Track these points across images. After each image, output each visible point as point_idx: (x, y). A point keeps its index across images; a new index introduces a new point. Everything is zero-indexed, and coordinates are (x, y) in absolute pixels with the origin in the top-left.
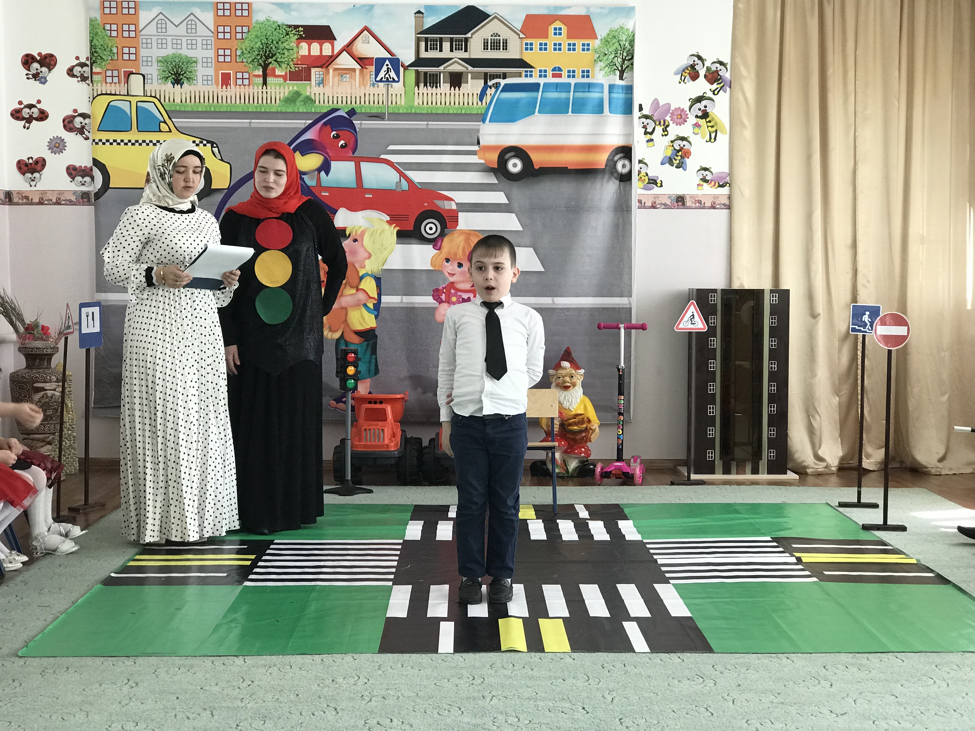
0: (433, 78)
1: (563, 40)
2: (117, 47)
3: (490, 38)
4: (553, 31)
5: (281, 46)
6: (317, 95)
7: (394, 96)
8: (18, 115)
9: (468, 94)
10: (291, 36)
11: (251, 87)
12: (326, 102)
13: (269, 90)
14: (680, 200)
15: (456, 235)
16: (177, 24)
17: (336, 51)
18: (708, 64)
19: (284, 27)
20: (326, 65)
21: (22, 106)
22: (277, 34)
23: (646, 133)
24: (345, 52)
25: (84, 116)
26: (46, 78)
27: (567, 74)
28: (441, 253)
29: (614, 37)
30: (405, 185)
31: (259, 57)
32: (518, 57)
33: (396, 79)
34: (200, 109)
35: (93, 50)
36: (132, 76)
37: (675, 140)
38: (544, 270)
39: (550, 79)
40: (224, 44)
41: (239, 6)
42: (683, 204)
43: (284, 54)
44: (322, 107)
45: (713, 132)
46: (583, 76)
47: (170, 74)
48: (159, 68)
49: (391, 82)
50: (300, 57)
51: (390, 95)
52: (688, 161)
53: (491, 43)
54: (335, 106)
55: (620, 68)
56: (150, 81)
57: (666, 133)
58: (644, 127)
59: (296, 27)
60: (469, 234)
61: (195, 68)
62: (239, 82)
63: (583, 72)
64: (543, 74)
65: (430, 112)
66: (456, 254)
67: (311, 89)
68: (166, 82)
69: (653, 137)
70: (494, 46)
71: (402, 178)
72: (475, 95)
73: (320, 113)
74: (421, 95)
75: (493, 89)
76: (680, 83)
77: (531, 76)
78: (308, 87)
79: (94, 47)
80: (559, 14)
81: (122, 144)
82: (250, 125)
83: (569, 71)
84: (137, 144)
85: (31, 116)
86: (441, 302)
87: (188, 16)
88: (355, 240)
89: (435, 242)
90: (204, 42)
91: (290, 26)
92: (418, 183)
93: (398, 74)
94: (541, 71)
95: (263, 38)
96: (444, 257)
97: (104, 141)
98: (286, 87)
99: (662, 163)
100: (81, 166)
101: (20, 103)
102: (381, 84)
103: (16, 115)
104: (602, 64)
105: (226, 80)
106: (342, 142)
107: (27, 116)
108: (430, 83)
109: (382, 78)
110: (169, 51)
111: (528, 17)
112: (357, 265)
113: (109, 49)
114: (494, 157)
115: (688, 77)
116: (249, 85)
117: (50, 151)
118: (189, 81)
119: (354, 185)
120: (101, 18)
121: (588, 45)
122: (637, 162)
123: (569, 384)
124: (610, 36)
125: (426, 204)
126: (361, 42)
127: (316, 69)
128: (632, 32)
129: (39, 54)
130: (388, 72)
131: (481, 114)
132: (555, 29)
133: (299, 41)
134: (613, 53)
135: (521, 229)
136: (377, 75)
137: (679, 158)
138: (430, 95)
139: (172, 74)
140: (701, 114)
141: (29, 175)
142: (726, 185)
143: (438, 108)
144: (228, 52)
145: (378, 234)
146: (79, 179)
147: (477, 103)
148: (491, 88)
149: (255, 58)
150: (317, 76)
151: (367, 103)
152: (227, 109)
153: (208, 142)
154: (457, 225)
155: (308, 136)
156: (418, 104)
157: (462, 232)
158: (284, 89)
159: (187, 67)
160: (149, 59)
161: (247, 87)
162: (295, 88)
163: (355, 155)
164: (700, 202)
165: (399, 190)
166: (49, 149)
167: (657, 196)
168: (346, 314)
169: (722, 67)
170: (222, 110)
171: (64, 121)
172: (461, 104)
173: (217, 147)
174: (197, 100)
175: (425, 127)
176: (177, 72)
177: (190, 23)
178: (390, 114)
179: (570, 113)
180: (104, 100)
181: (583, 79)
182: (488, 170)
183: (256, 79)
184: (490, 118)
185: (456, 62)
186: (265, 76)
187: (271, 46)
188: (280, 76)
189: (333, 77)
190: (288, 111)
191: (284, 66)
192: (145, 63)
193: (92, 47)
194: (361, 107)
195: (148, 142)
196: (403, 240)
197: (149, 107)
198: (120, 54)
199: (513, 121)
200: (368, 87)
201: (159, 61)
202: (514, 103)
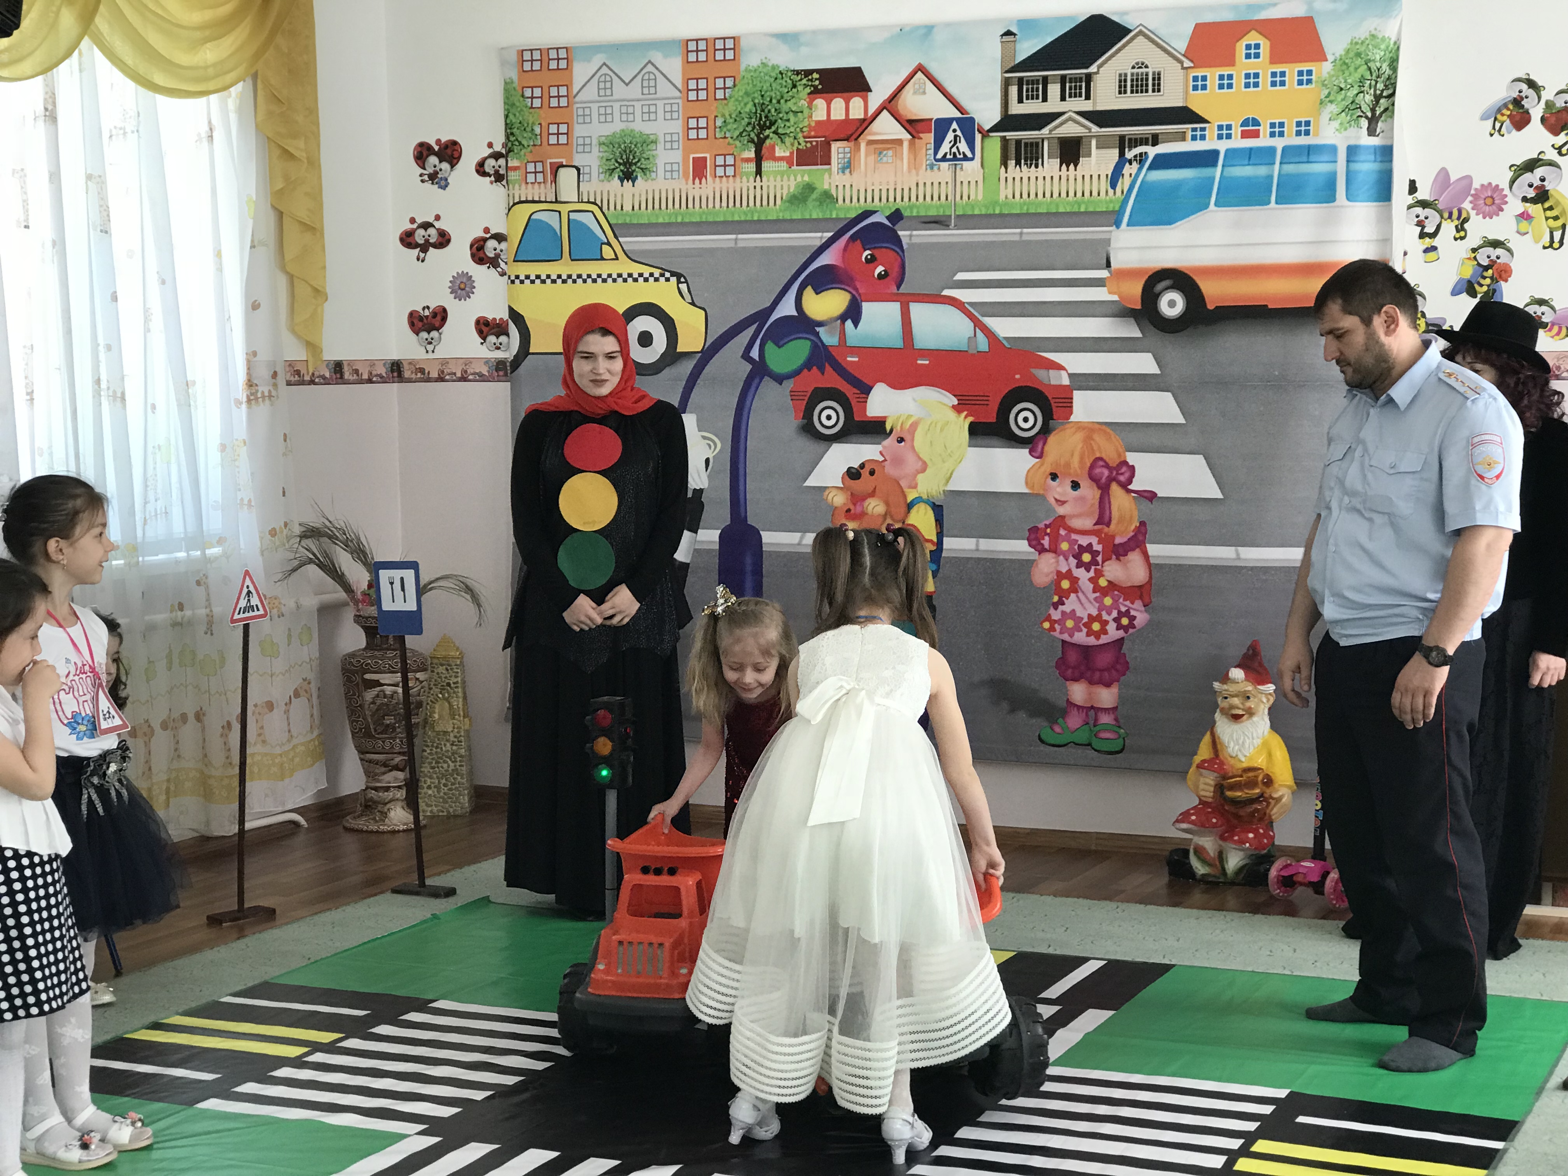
0: (1031, 150)
1: (1263, 66)
2: (540, 124)
3: (1129, 72)
4: (1244, 52)
6: (841, 188)
7: (965, 184)
8: (410, 240)
9: (1091, 176)
10: (800, 88)
11: (738, 179)
12: (855, 199)
13: (765, 184)
15: (1069, 432)
16: (627, 81)
17: (871, 111)
18: (1548, 95)
19: (789, 74)
20: (855, 136)
21: (415, 226)
22: (778, 87)
23: (1422, 235)
24: (885, 112)
25: (500, 238)
26: (446, 180)
27: (1269, 130)
28: (1042, 465)
29: (1358, 55)
30: (983, 344)
31: (749, 128)
32: (1181, 105)
33: (969, 155)
34: (661, 220)
35: (508, 131)
36: (562, 171)
37: (1480, 247)
38: (1219, 495)
39: (1238, 142)
40: (697, 110)
41: (719, 45)
43: (788, 120)
44: (849, 209)
45: (1557, 229)
46: (1298, 133)
47: (617, 165)
48: (601, 154)
49: (960, 160)
50: (813, 124)
51: (958, 184)
53: (1132, 80)
54: (870, 206)
55: (1369, 114)
56: (587, 177)
57: (1462, 234)
58: (1420, 224)
59: (808, 73)
61: (654, 153)
62: (720, 171)
63: (1299, 124)
64: (1224, 132)
65: (1024, 211)
66: (1068, 465)
67: (830, 178)
68: (610, 178)
69: (1436, 242)
70: (1137, 86)
71: (977, 330)
72: (1103, 178)
73: (846, 219)
74: (1010, 180)
75: (1135, 165)
76: (1492, 135)
77: (1203, 138)
78: (826, 176)
80: (1256, 18)
81: (548, 281)
82: (736, 243)
83: (1273, 125)
84: (569, 281)
85: (427, 241)
86: (1041, 550)
87: (645, 66)
88: (901, 440)
90: (668, 108)
91: (798, 73)
92: (1005, 338)
93: (972, 146)
94: (1220, 127)
95: (756, 95)
96: (1049, 471)
97: (523, 277)
98: (792, 178)
99: (1455, 293)
100: (495, 319)
102: (944, 165)
103: (407, 240)
104: (1333, 108)
105: (699, 169)
106: (880, 269)
107: (421, 241)
108: (1026, 160)
109: (946, 154)
110: (616, 127)
111: (1199, 28)
112: (903, 483)
113: (529, 129)
114: (1136, 289)
115: (1508, 122)
116: (734, 176)
117: (453, 295)
118: (645, 175)
119: (899, 344)
120: (520, 78)
121: (1310, 73)
123: (1241, 712)
124: (1351, 54)
125: (1018, 376)
126: (912, 91)
127: (839, 144)
128: (1395, 43)
129: (438, 142)
130: (955, 142)
131: (1113, 212)
132: (1248, 47)
133: (812, 96)
134: (1356, 87)
135: (1182, 420)
136: (937, 148)
137: (1488, 281)
138: (1025, 180)
139: (620, 164)
140: (1533, 195)
141: (424, 335)
143: (1040, 204)
144: (703, 123)
145: (938, 430)
146: (492, 339)
147: (1107, 192)
148: (1131, 164)
149: (744, 130)
150: (841, 156)
151: (921, 198)
152: (701, 218)
153: (673, 274)
154: (1071, 413)
155: (825, 259)
156: (1006, 197)
157: (1080, 426)
158: (789, 180)
159: (642, 152)
160: (588, 141)
161: (731, 178)
162: (806, 178)
163: (902, 290)
165: (972, 351)
166: (451, 293)
170: (694, 220)
171: (472, 246)
172: (1079, 194)
173: (686, 282)
174: (657, 206)
175: (1017, 238)
176: (628, 159)
177: (646, 77)
178: (958, 217)
179: (1273, 203)
180: (524, 211)
181: (1299, 137)
182: (1123, 312)
183: (745, 165)
184: (1129, 219)
185: (1070, 119)
186: (759, 160)
187: (769, 107)
188: (781, 159)
189: (867, 155)
190: (795, 217)
191: (788, 140)
192: (580, 149)
193: (508, 126)
194: (911, 208)
195: (585, 277)
196: (979, 440)
197: (587, 219)
198: (545, 135)
199: (1170, 223)
200: (922, 171)
201: (602, 144)
202: (1174, 188)
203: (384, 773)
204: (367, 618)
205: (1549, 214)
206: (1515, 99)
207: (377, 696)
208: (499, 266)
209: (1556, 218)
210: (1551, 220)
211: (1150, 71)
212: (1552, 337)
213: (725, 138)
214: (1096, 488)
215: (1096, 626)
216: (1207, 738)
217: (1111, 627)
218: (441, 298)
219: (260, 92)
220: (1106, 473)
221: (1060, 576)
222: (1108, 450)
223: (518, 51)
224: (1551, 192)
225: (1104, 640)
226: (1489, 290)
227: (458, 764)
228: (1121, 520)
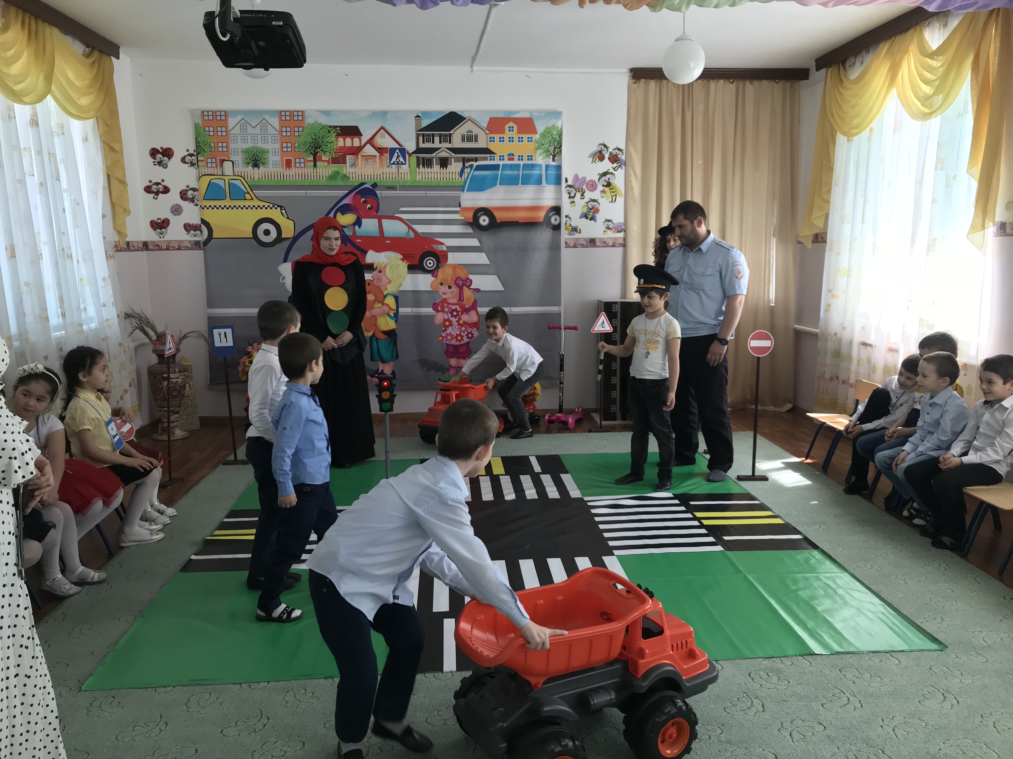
0: (429, 162)
1: (514, 134)
2: (213, 142)
3: (466, 134)
4: (508, 129)
5: (325, 140)
6: (351, 174)
7: (403, 174)
8: (149, 190)
9: (452, 172)
10: (332, 133)
11: (306, 168)
12: (357, 178)
13: (318, 171)
14: (592, 242)
16: (254, 127)
17: (362, 144)
18: (610, 150)
19: (327, 127)
20: (356, 154)
21: (152, 184)
22: (322, 132)
23: (570, 197)
24: (368, 144)
25: (194, 190)
27: (518, 158)
29: (549, 132)
30: (412, 235)
31: (310, 148)
32: (485, 147)
33: (404, 162)
34: (272, 184)
35: (197, 145)
36: (225, 163)
37: (589, 202)
38: (503, 290)
39: (506, 162)
40: (287, 139)
41: (295, 114)
42: (595, 244)
43: (327, 146)
44: (355, 182)
46: (528, 160)
47: (250, 161)
48: (243, 156)
49: (400, 164)
50: (338, 148)
51: (400, 173)
52: (598, 216)
53: (467, 137)
54: (363, 181)
55: (553, 154)
56: (237, 165)
58: (569, 193)
59: (335, 127)
61: (268, 156)
62: (298, 165)
63: (528, 156)
64: (502, 158)
65: (427, 185)
66: (447, 280)
68: (248, 166)
69: (574, 200)
70: (469, 139)
71: (409, 229)
72: (457, 173)
73: (353, 186)
74: (421, 173)
75: (469, 169)
77: (494, 160)
78: (345, 168)
80: (512, 117)
81: (220, 208)
83: (519, 156)
84: (230, 208)
85: (158, 191)
87: (262, 121)
88: (380, 272)
89: (433, 272)
90: (273, 138)
91: (331, 127)
92: (421, 233)
93: (405, 159)
94: (500, 156)
95: (313, 135)
96: (440, 282)
97: (208, 206)
98: (330, 169)
99: (580, 218)
101: (150, 182)
102: (394, 166)
103: (148, 189)
104: (540, 151)
105: (288, 164)
106: (369, 206)
107: (155, 191)
108: (427, 165)
109: (394, 162)
110: (249, 145)
111: (491, 119)
112: (382, 288)
113: (208, 144)
114: (470, 215)
118: (264, 165)
119: (379, 235)
120: (202, 122)
121: (532, 138)
122: (564, 217)
124: (546, 132)
125: (426, 247)
126: (379, 137)
127: (349, 156)
128: (560, 129)
129: (162, 148)
130: (398, 157)
131: (461, 186)
132: (509, 127)
133: (337, 136)
134: (548, 144)
135: (489, 263)
136: (391, 159)
138: (427, 173)
139: (252, 160)
141: (159, 230)
143: (433, 182)
144: (289, 145)
146: (192, 232)
147: (458, 178)
148: (467, 168)
149: (308, 149)
150: (350, 161)
151: (385, 179)
152: (290, 184)
153: (278, 206)
155: (346, 201)
156: (419, 179)
157: (451, 265)
158: (328, 170)
159: (262, 156)
160: (236, 150)
161: (303, 168)
162: (336, 169)
163: (378, 214)
164: (605, 242)
165: (407, 238)
166: (171, 213)
167: (577, 239)
168: (376, 320)
169: (620, 152)
170: (287, 185)
171: (181, 193)
172: (448, 179)
173: (285, 209)
174: (270, 178)
175: (424, 195)
176: (255, 159)
177: (263, 125)
178: (400, 186)
179: (520, 185)
180: (207, 179)
182: (466, 223)
183: (309, 163)
184: (468, 189)
185: (443, 150)
186: (315, 161)
187: (319, 140)
188: (325, 161)
189: (361, 161)
190: (332, 184)
191: (327, 154)
192: (233, 153)
193: (197, 143)
194: (381, 182)
195: (237, 207)
197: (238, 183)
198: (216, 147)
199: (482, 190)
200: (385, 168)
201: (242, 152)
202: (484, 178)
205: (611, 191)
207: (170, 383)
208: (194, 201)
209: (613, 192)
211: (474, 134)
213: (299, 151)
215: (459, 338)
217: (465, 338)
218: (165, 214)
219: (100, 122)
220: (461, 282)
221: (445, 320)
222: (461, 274)
223: (200, 111)
224: (612, 183)
225: (462, 342)
228: (467, 299)
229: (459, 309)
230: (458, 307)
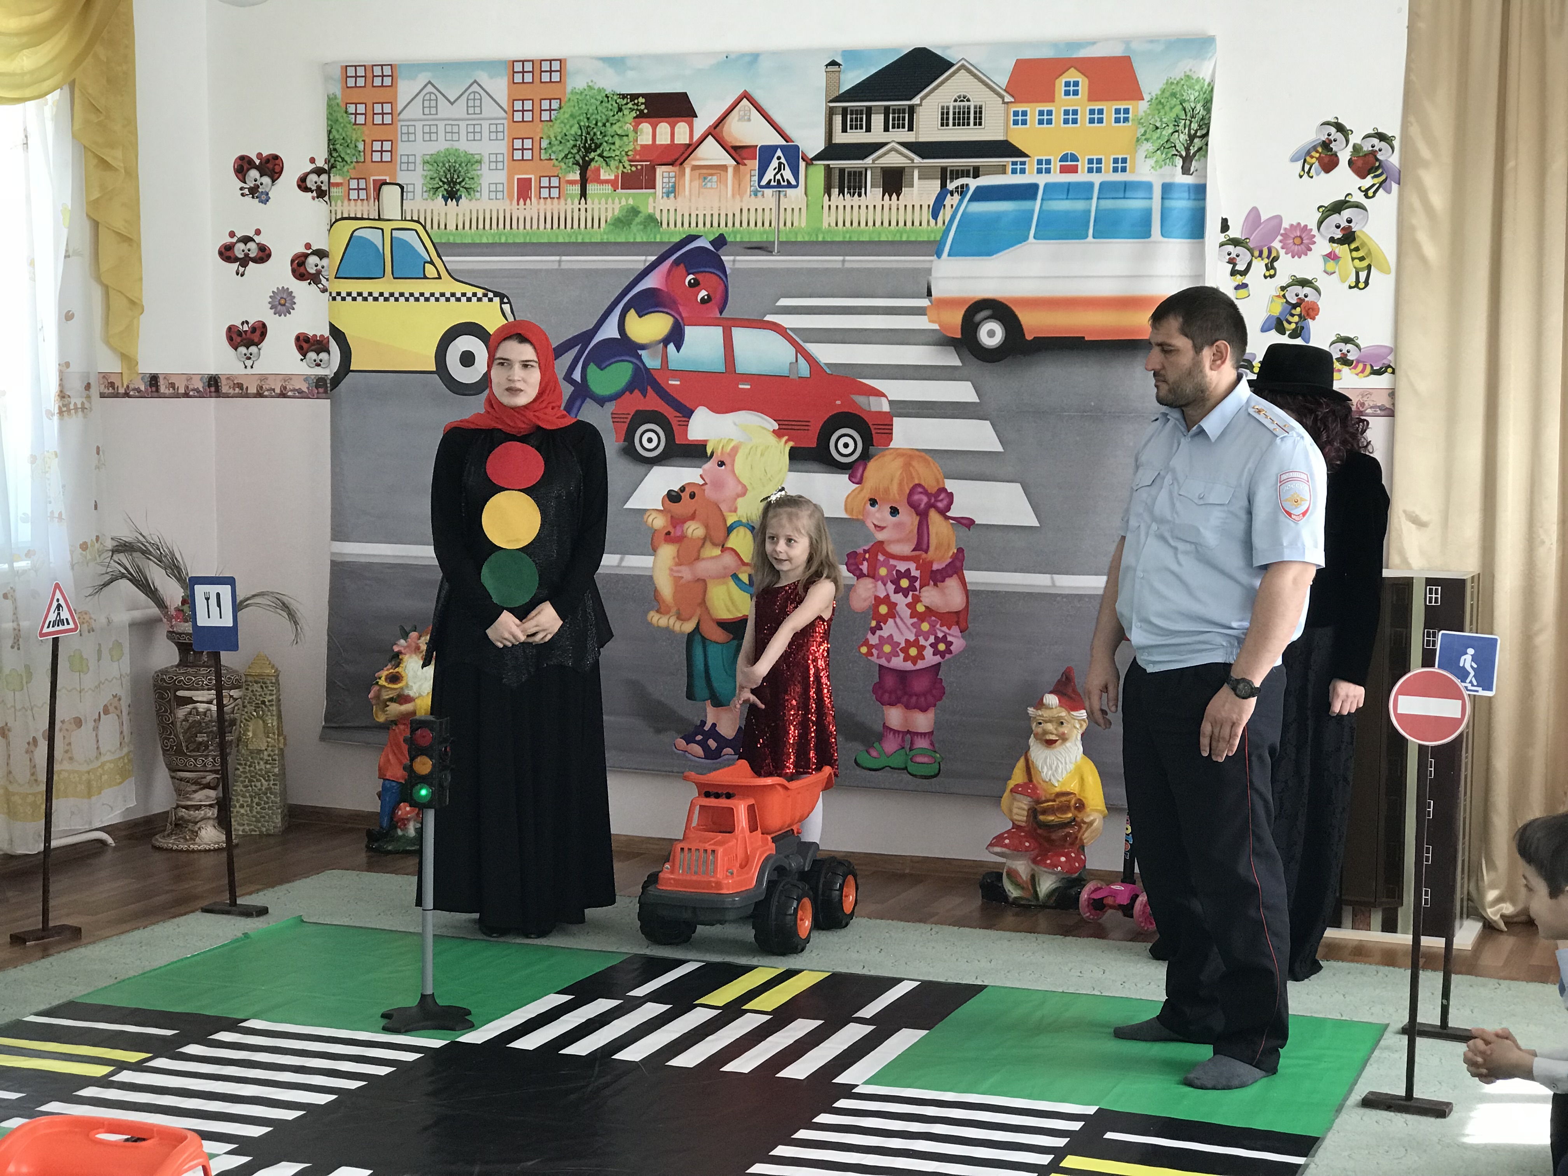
0: (855, 179)
1: (1081, 103)
3: (952, 104)
4: (1063, 89)
6: (665, 212)
7: (789, 211)
8: (229, 254)
9: (913, 206)
10: (626, 112)
11: (562, 201)
12: (679, 224)
13: (589, 206)
16: (452, 100)
17: (696, 137)
18: (1355, 139)
19: (615, 97)
20: (679, 162)
21: (234, 240)
22: (604, 111)
23: (1234, 273)
24: (710, 137)
25: (321, 254)
26: (267, 194)
27: (1087, 166)
28: (862, 490)
29: (1174, 95)
30: (804, 369)
31: (575, 151)
32: (1001, 138)
33: (793, 182)
34: (484, 240)
35: (331, 147)
36: (385, 188)
37: (1289, 286)
38: (1037, 524)
39: (1057, 177)
40: (523, 130)
41: (546, 66)
43: (614, 144)
44: (672, 234)
45: (1362, 269)
46: (1115, 170)
47: (441, 184)
48: (425, 173)
49: (784, 187)
50: (638, 148)
51: (782, 210)
52: (1313, 325)
53: (954, 113)
54: (693, 231)
55: (1184, 154)
56: (410, 195)
57: (1272, 272)
58: (1232, 261)
59: (634, 97)
60: (911, 457)
61: (479, 173)
62: (545, 193)
63: (1116, 161)
64: (1044, 167)
65: (847, 239)
66: (887, 491)
67: (654, 202)
68: (434, 197)
69: (1247, 280)
70: (959, 119)
71: (799, 356)
72: (925, 208)
73: (670, 243)
74: (833, 208)
75: (956, 197)
76: (1301, 177)
77: (1023, 171)
78: (651, 199)
79: (332, 142)
80: (1075, 56)
81: (370, 299)
82: (560, 265)
83: (1090, 161)
84: (391, 299)
85: (247, 255)
86: (860, 575)
87: (470, 86)
88: (721, 464)
90: (493, 128)
91: (624, 96)
92: (826, 364)
93: (796, 174)
94: (1040, 162)
95: (581, 118)
96: (868, 496)
97: (344, 294)
98: (617, 200)
100: (315, 336)
102: (768, 192)
103: (226, 253)
104: (1148, 146)
105: (524, 190)
106: (703, 293)
107: (241, 256)
108: (849, 189)
109: (770, 181)
110: (439, 146)
111: (1019, 63)
112: (723, 507)
113: (352, 146)
114: (956, 318)
115: (1316, 165)
116: (559, 198)
117: (273, 311)
118: (469, 194)
119: (722, 369)
120: (343, 93)
121: (1127, 111)
123: (1054, 737)
124: (1167, 94)
125: (838, 402)
126: (737, 118)
127: (664, 168)
128: (1209, 84)
129: (259, 155)
130: (780, 170)
131: (935, 241)
132: (1067, 84)
133: (637, 120)
134: (1171, 126)
135: (1000, 449)
136: (762, 175)
137: (1296, 319)
138: (848, 208)
139: (444, 183)
141: (243, 350)
142: (1385, 371)
143: (862, 232)
144: (528, 144)
146: (312, 355)
147: (928, 222)
148: (952, 195)
149: (570, 152)
150: (666, 180)
151: (745, 224)
152: (525, 239)
153: (496, 294)
154: (891, 440)
155: (649, 283)
156: (829, 225)
157: (900, 453)
158: (613, 203)
159: (467, 171)
160: (411, 159)
161: (556, 201)
162: (631, 202)
163: (725, 315)
165: (794, 376)
166: (271, 308)
168: (705, 592)
170: (517, 241)
171: (292, 261)
172: (901, 224)
173: (509, 302)
174: (481, 226)
175: (839, 266)
176: (452, 178)
177: (472, 97)
178: (781, 243)
180: (345, 229)
181: (1115, 174)
182: (944, 341)
183: (570, 187)
184: (950, 249)
185: (893, 149)
186: (583, 184)
187: (595, 130)
188: (607, 182)
189: (691, 181)
190: (619, 240)
191: (613, 164)
192: (404, 167)
193: (331, 141)
194: (735, 233)
195: (407, 295)
196: (799, 466)
197: (410, 237)
198: (368, 152)
199: (989, 254)
200: (746, 197)
201: (426, 162)
202: (991, 222)
203: (195, 792)
204: (180, 634)
205: (1355, 254)
206: (1324, 142)
207: (190, 713)
209: (1362, 259)
210: (1357, 261)
211: (972, 104)
212: (1357, 374)
213: (550, 159)
214: (915, 515)
216: (1021, 763)
218: (261, 313)
219: (77, 101)
222: (927, 476)
223: (342, 67)
226: (1297, 327)
227: (272, 782)
228: (939, 547)
229: (915, 573)
230: (912, 566)
